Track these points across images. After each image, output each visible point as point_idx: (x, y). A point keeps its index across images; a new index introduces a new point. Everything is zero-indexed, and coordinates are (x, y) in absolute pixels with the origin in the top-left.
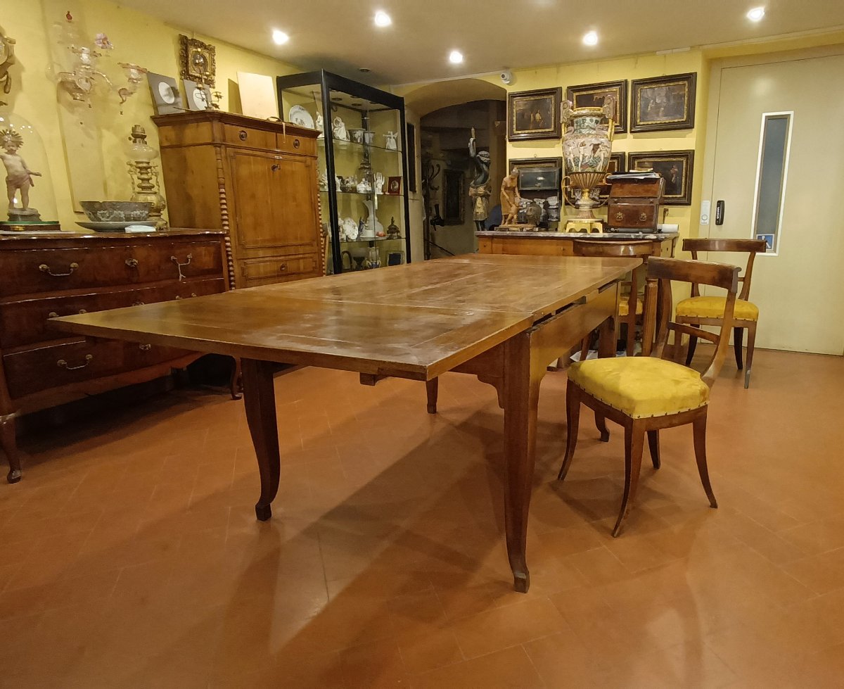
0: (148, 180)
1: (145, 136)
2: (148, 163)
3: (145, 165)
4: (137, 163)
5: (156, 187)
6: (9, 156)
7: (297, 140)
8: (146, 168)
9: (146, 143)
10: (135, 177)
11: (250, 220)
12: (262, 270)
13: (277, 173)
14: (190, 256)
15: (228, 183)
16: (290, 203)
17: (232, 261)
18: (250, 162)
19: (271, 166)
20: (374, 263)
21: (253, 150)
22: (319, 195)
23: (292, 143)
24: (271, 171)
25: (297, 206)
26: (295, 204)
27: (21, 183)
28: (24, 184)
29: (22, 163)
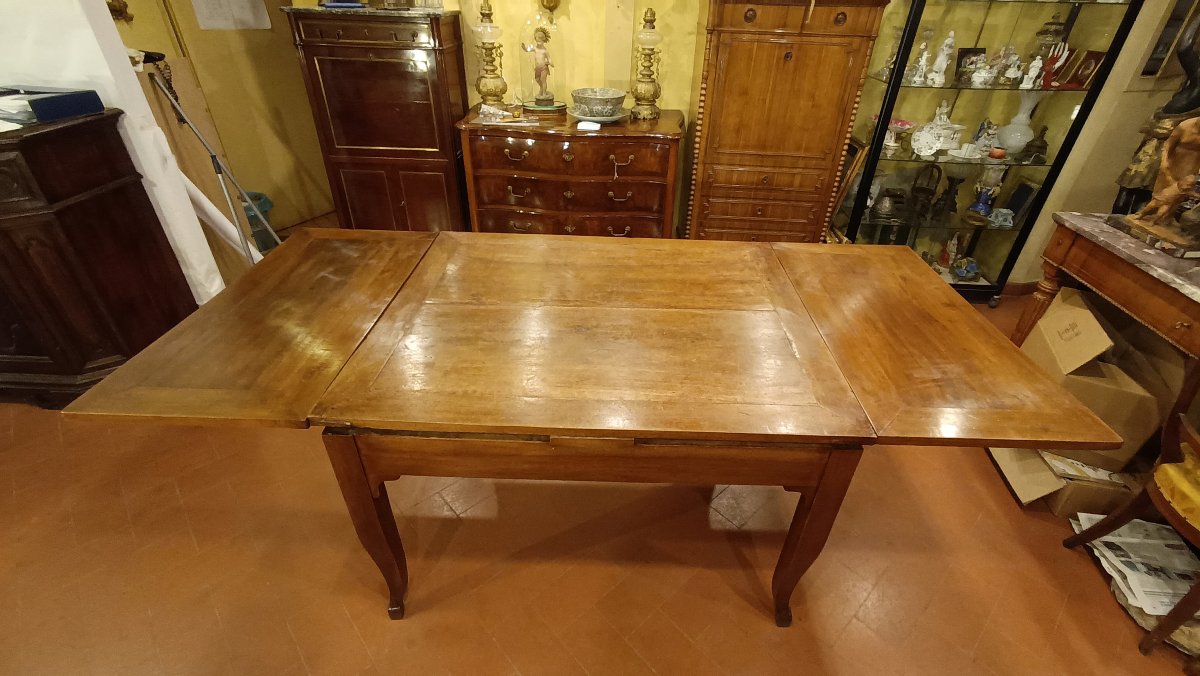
0: (649, 67)
1: (654, 21)
2: (652, 50)
3: (647, 51)
4: (644, 49)
5: (655, 74)
6: (537, 50)
7: (843, 13)
8: (650, 55)
9: (654, 28)
10: (639, 63)
11: (732, 121)
12: (735, 179)
13: (791, 64)
14: (631, 157)
15: (711, 78)
16: (802, 103)
17: (697, 164)
18: (751, 50)
19: (784, 54)
20: (984, 190)
21: (760, 33)
22: (859, 93)
23: (832, 18)
24: (782, 61)
25: (813, 106)
26: (811, 103)
27: (541, 73)
28: (543, 73)
29: (546, 56)
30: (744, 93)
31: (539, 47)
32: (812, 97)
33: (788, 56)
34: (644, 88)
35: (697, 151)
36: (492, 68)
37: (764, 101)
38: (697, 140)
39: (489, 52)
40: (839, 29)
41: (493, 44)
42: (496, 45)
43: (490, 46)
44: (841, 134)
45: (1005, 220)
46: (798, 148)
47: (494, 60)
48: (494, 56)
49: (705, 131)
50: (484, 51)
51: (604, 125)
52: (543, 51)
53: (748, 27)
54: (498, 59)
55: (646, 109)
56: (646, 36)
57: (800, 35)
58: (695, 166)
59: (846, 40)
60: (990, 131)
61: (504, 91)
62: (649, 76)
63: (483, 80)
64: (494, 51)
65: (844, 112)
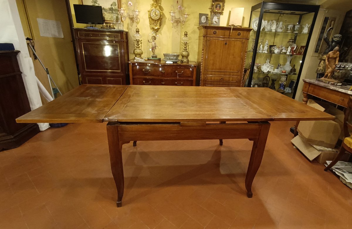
0: (186, 47)
1: (187, 34)
2: (187, 42)
3: (185, 43)
4: (184, 42)
5: (188, 49)
6: (152, 42)
7: (239, 33)
8: (186, 44)
9: (187, 36)
10: (183, 47)
11: (211, 62)
12: (213, 79)
13: (227, 46)
14: (182, 71)
15: (205, 49)
16: (231, 56)
17: (201, 74)
18: (216, 42)
19: (225, 43)
20: (282, 83)
21: (218, 37)
22: (246, 54)
23: (237, 34)
24: (225, 45)
25: (234, 57)
26: (233, 57)
27: (153, 49)
28: (154, 49)
29: (155, 44)
30: (214, 54)
31: (153, 41)
32: (233, 55)
33: (226, 44)
34: (185, 53)
35: (201, 70)
36: (139, 47)
37: (220, 56)
38: (201, 67)
39: (138, 42)
40: (239, 37)
41: (139, 40)
42: (140, 40)
43: (138, 40)
44: (242, 66)
45: (289, 90)
46: (231, 70)
47: (139, 44)
48: (139, 43)
49: (204, 65)
50: (136, 42)
51: (174, 62)
52: (154, 42)
53: (215, 36)
54: (140, 44)
55: (185, 59)
56: (185, 39)
57: (229, 38)
58: (201, 75)
59: (241, 40)
60: (281, 67)
61: (142, 53)
62: (186, 50)
63: (136, 50)
64: (139, 42)
65: (243, 60)
